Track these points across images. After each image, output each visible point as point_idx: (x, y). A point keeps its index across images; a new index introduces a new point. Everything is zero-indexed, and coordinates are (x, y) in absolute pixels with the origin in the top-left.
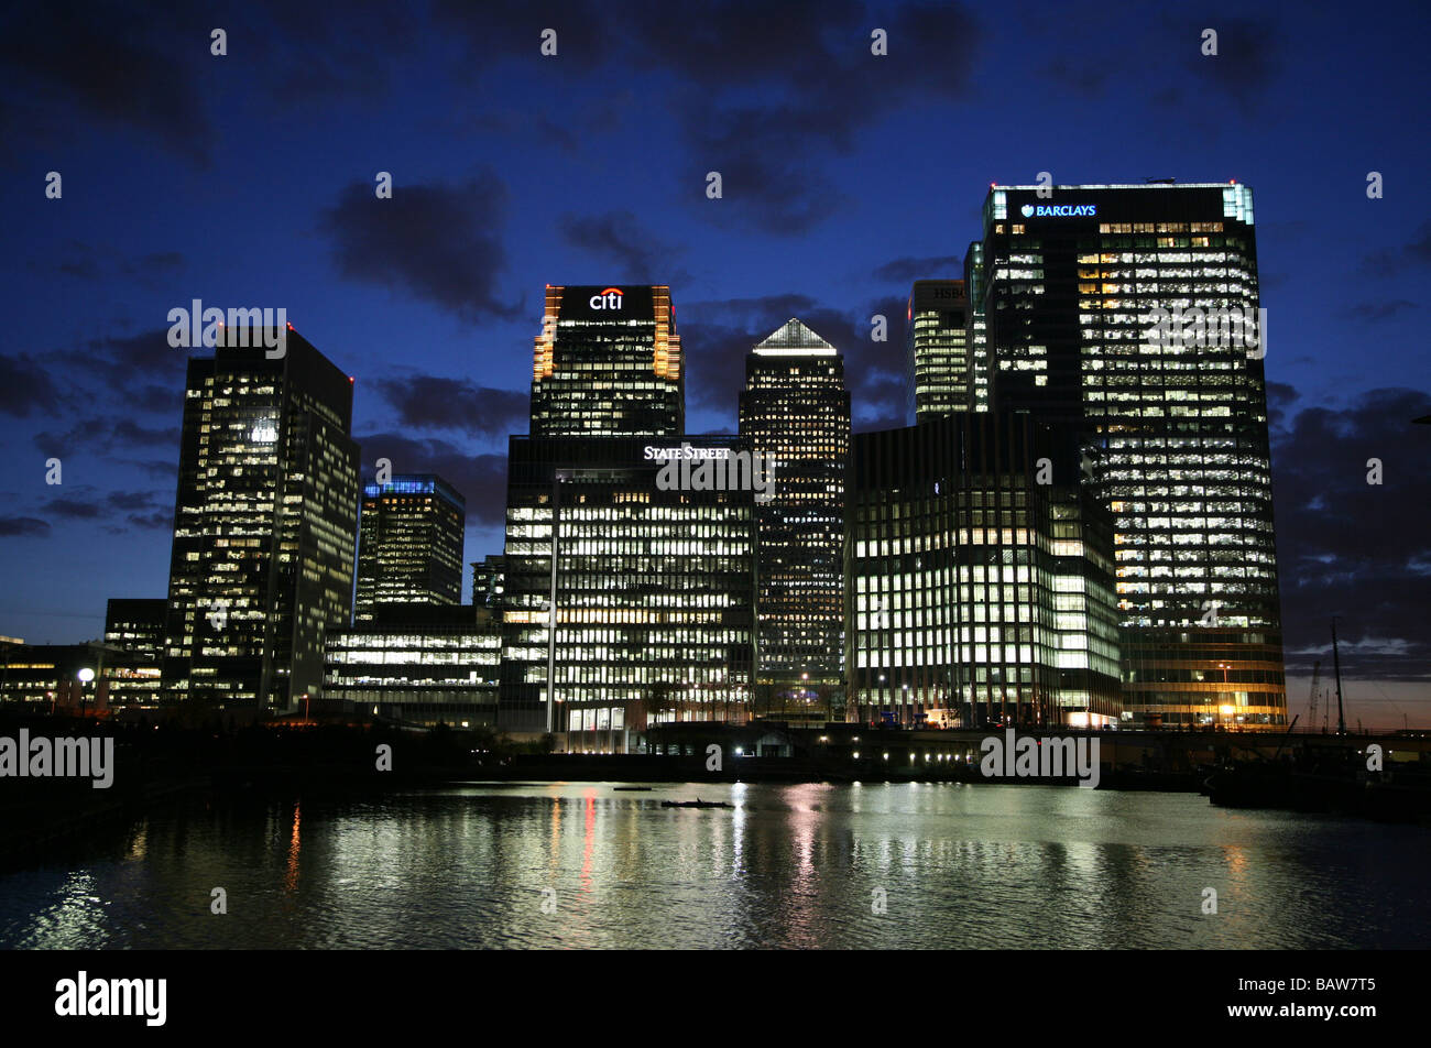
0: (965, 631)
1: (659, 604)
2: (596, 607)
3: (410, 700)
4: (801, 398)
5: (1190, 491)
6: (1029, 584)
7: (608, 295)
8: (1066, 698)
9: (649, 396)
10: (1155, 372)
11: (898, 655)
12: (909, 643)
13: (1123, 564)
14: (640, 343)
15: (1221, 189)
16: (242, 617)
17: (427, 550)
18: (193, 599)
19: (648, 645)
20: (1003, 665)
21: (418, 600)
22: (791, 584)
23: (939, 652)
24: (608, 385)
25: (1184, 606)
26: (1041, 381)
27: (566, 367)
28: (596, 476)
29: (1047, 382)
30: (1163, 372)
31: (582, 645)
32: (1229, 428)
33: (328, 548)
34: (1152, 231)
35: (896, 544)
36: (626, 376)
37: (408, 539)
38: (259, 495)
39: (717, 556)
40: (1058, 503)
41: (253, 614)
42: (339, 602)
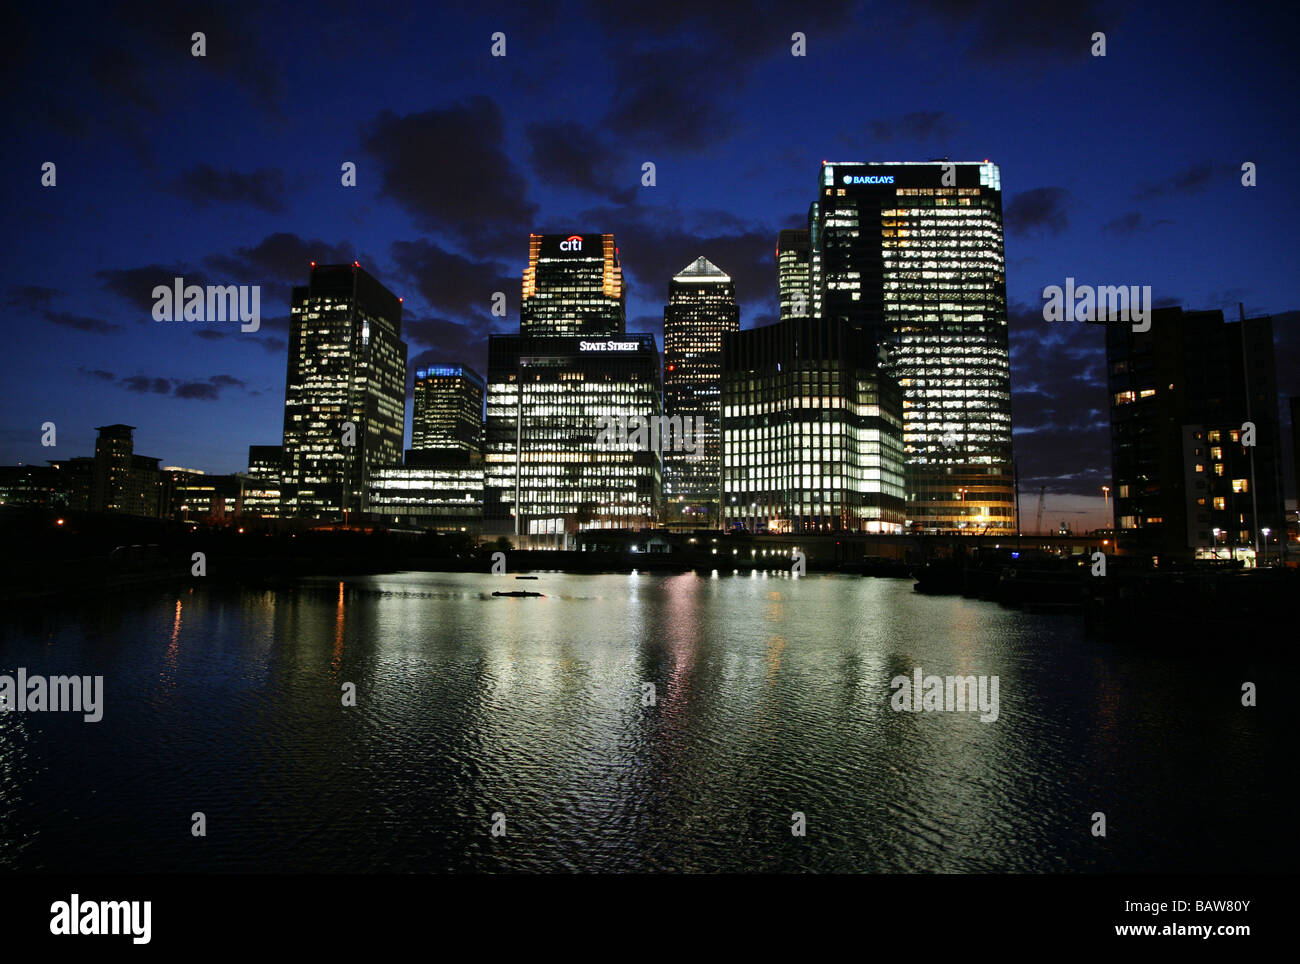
0: (797, 467)
1: (590, 449)
2: (548, 451)
3: (426, 513)
4: (706, 310)
5: (955, 372)
6: (841, 435)
7: (572, 240)
8: (864, 512)
9: (600, 309)
10: (933, 291)
11: (752, 483)
12: (759, 475)
13: (909, 421)
14: (594, 273)
15: (979, 166)
16: (329, 458)
17: (457, 413)
18: (298, 446)
19: (583, 477)
20: (821, 490)
21: (452, 446)
23: (779, 481)
24: (572, 302)
25: (949, 450)
26: (856, 296)
27: (544, 290)
28: (547, 362)
29: (861, 297)
30: (938, 291)
31: (539, 477)
32: (982, 329)
33: (385, 412)
34: (932, 194)
35: (752, 408)
36: (585, 296)
37: (445, 406)
38: (339, 377)
40: (862, 380)
41: (336, 456)
42: (394, 448)
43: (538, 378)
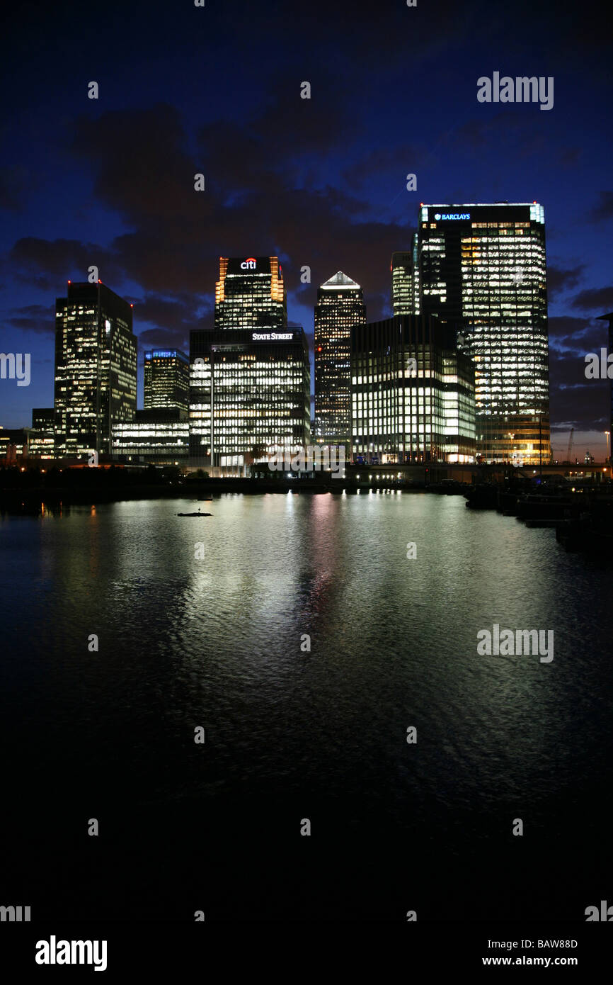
0: (401, 418)
1: (261, 407)
2: (232, 409)
3: (151, 453)
4: (343, 309)
5: (511, 351)
6: (431, 396)
7: (249, 262)
8: (447, 448)
9: (269, 310)
10: (497, 295)
11: (371, 429)
12: (376, 424)
13: (479, 386)
14: (264, 285)
15: (529, 206)
16: (86, 416)
17: (174, 383)
18: (65, 408)
19: (256, 427)
20: (418, 434)
21: (171, 406)
22: (339, 396)
23: (389, 428)
24: (250, 305)
25: (506, 405)
26: (443, 299)
27: (230, 297)
28: (230, 348)
29: (446, 300)
30: (500, 295)
31: (226, 427)
32: (530, 321)
33: (123, 384)
34: (496, 227)
35: (370, 378)
36: (258, 300)
37: (165, 378)
38: (90, 360)
39: (287, 385)
40: (446, 358)
41: (91, 415)
42: (130, 408)
43: (224, 359)
